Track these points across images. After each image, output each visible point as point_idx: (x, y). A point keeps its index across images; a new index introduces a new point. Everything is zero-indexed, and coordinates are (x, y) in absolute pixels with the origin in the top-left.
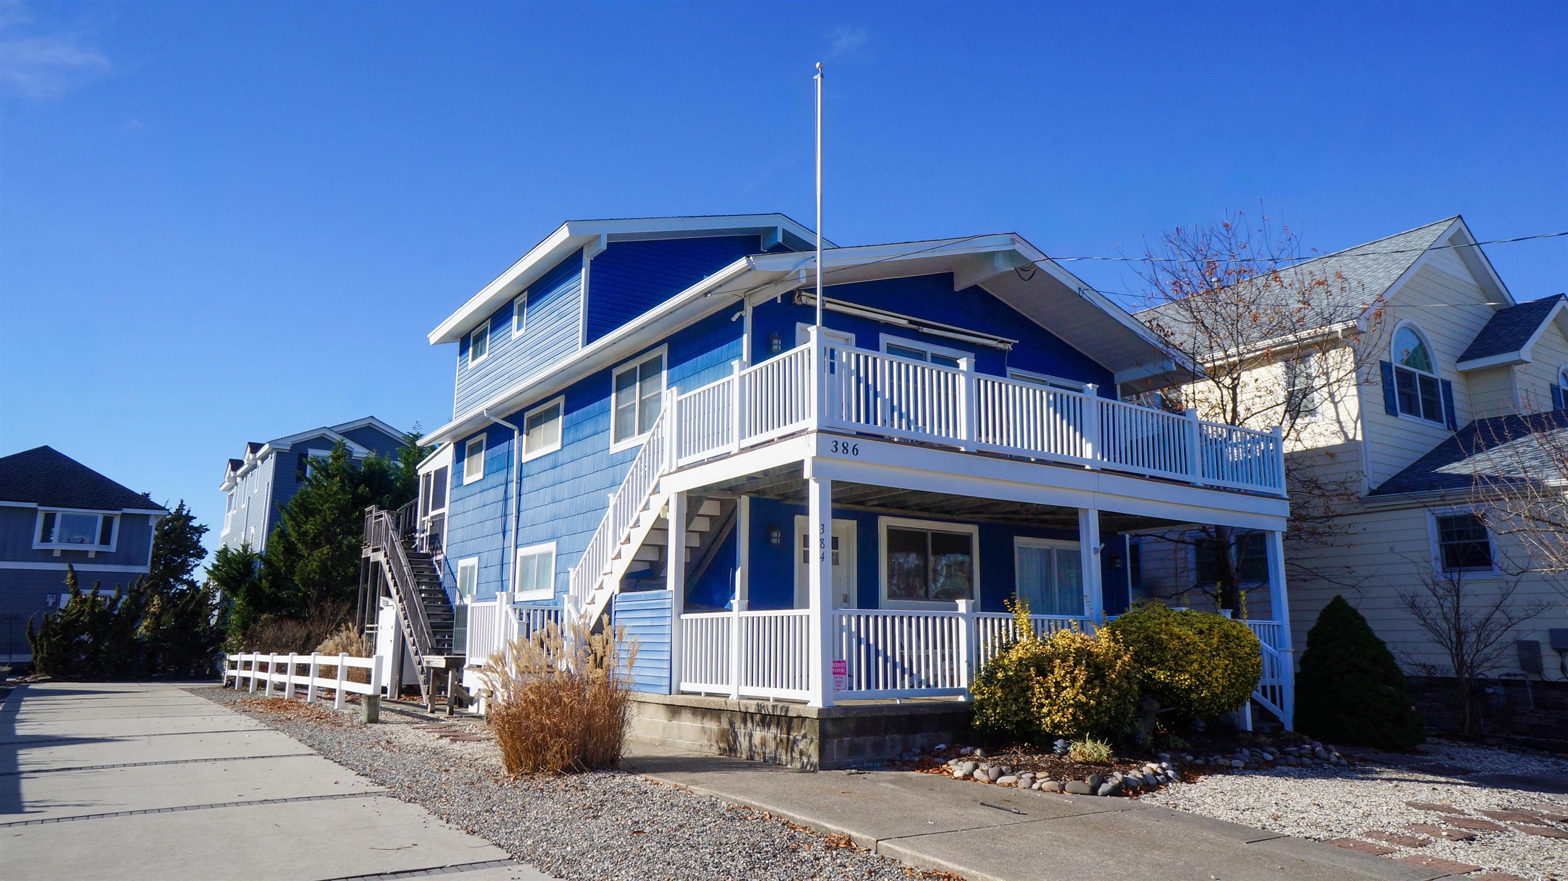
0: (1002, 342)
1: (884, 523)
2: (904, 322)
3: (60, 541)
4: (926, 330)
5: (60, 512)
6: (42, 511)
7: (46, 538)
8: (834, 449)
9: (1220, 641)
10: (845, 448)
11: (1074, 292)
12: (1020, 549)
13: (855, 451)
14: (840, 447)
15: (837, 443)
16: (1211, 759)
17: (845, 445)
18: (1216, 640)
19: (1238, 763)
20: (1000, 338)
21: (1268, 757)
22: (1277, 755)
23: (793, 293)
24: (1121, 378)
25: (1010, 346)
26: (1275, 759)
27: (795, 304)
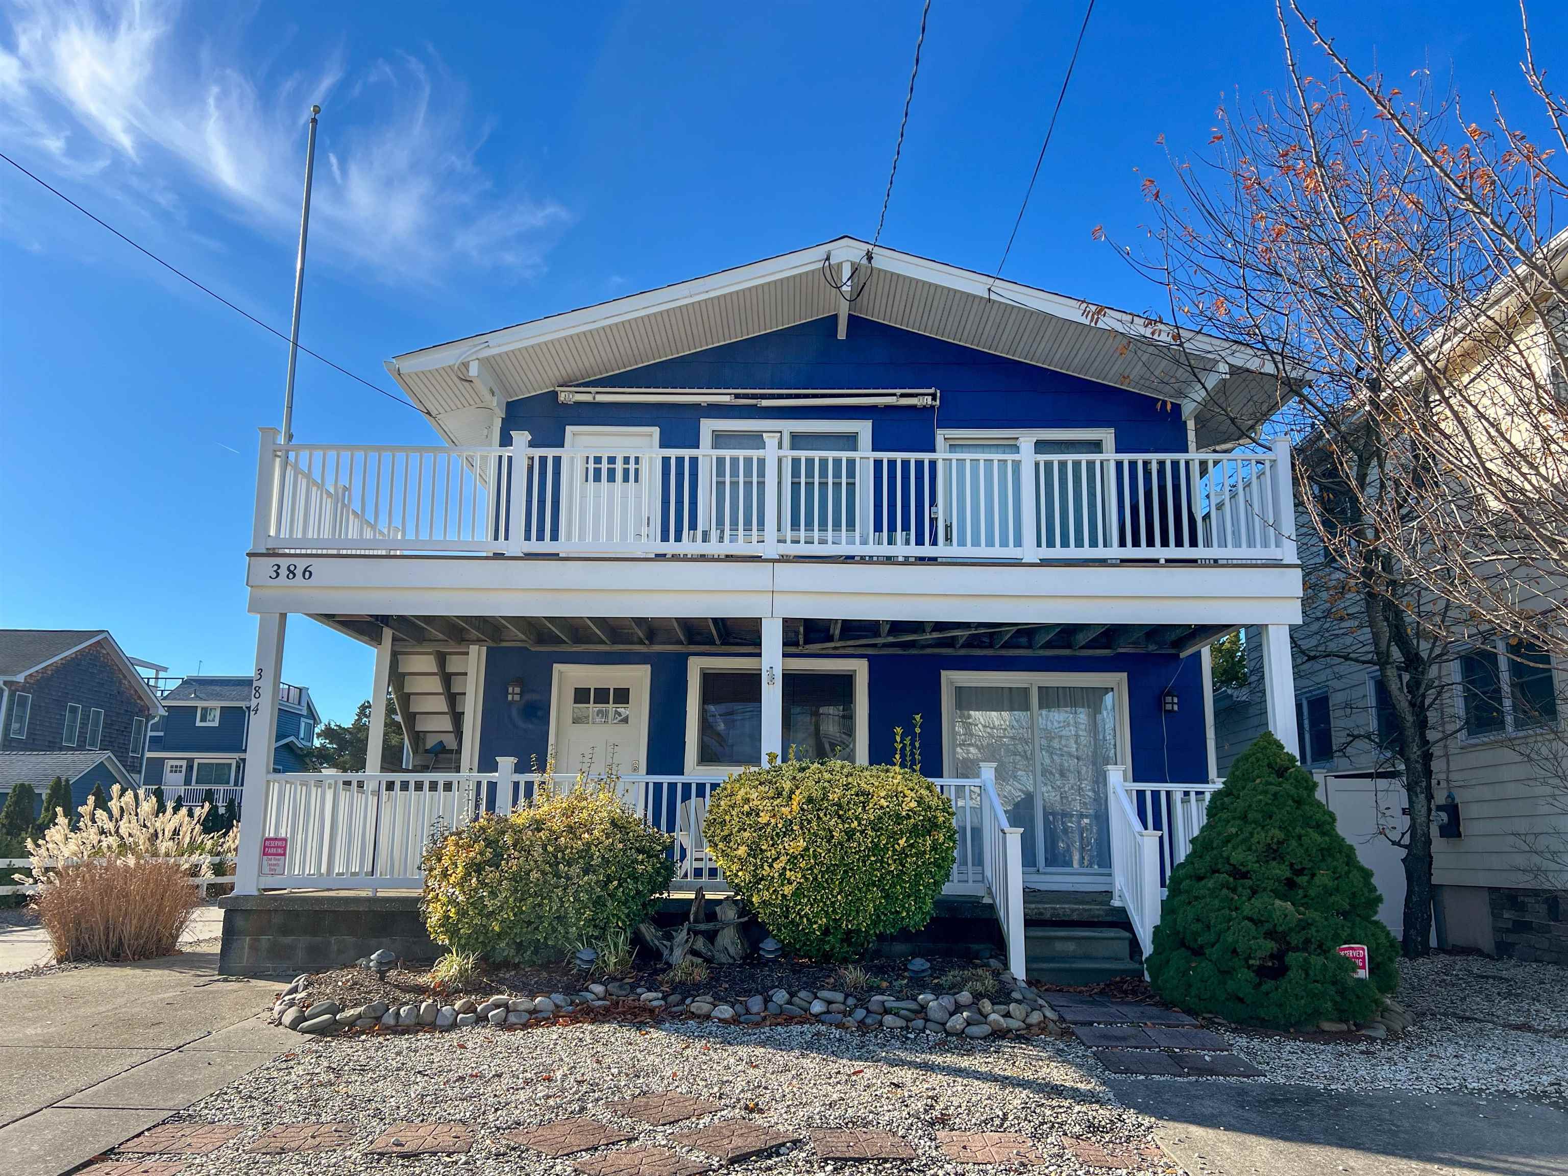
0: (902, 395)
1: (696, 667)
2: (726, 399)
4: (765, 403)
8: (274, 575)
9: (802, 809)
10: (292, 572)
11: (982, 298)
12: (959, 690)
13: (307, 574)
14: (283, 572)
15: (279, 567)
16: (688, 1001)
17: (292, 568)
18: (795, 807)
19: (725, 1011)
20: (899, 391)
21: (817, 1007)
22: (834, 1007)
23: (555, 394)
24: (1188, 409)
25: (930, 398)
26: (828, 1012)
27: (564, 405)
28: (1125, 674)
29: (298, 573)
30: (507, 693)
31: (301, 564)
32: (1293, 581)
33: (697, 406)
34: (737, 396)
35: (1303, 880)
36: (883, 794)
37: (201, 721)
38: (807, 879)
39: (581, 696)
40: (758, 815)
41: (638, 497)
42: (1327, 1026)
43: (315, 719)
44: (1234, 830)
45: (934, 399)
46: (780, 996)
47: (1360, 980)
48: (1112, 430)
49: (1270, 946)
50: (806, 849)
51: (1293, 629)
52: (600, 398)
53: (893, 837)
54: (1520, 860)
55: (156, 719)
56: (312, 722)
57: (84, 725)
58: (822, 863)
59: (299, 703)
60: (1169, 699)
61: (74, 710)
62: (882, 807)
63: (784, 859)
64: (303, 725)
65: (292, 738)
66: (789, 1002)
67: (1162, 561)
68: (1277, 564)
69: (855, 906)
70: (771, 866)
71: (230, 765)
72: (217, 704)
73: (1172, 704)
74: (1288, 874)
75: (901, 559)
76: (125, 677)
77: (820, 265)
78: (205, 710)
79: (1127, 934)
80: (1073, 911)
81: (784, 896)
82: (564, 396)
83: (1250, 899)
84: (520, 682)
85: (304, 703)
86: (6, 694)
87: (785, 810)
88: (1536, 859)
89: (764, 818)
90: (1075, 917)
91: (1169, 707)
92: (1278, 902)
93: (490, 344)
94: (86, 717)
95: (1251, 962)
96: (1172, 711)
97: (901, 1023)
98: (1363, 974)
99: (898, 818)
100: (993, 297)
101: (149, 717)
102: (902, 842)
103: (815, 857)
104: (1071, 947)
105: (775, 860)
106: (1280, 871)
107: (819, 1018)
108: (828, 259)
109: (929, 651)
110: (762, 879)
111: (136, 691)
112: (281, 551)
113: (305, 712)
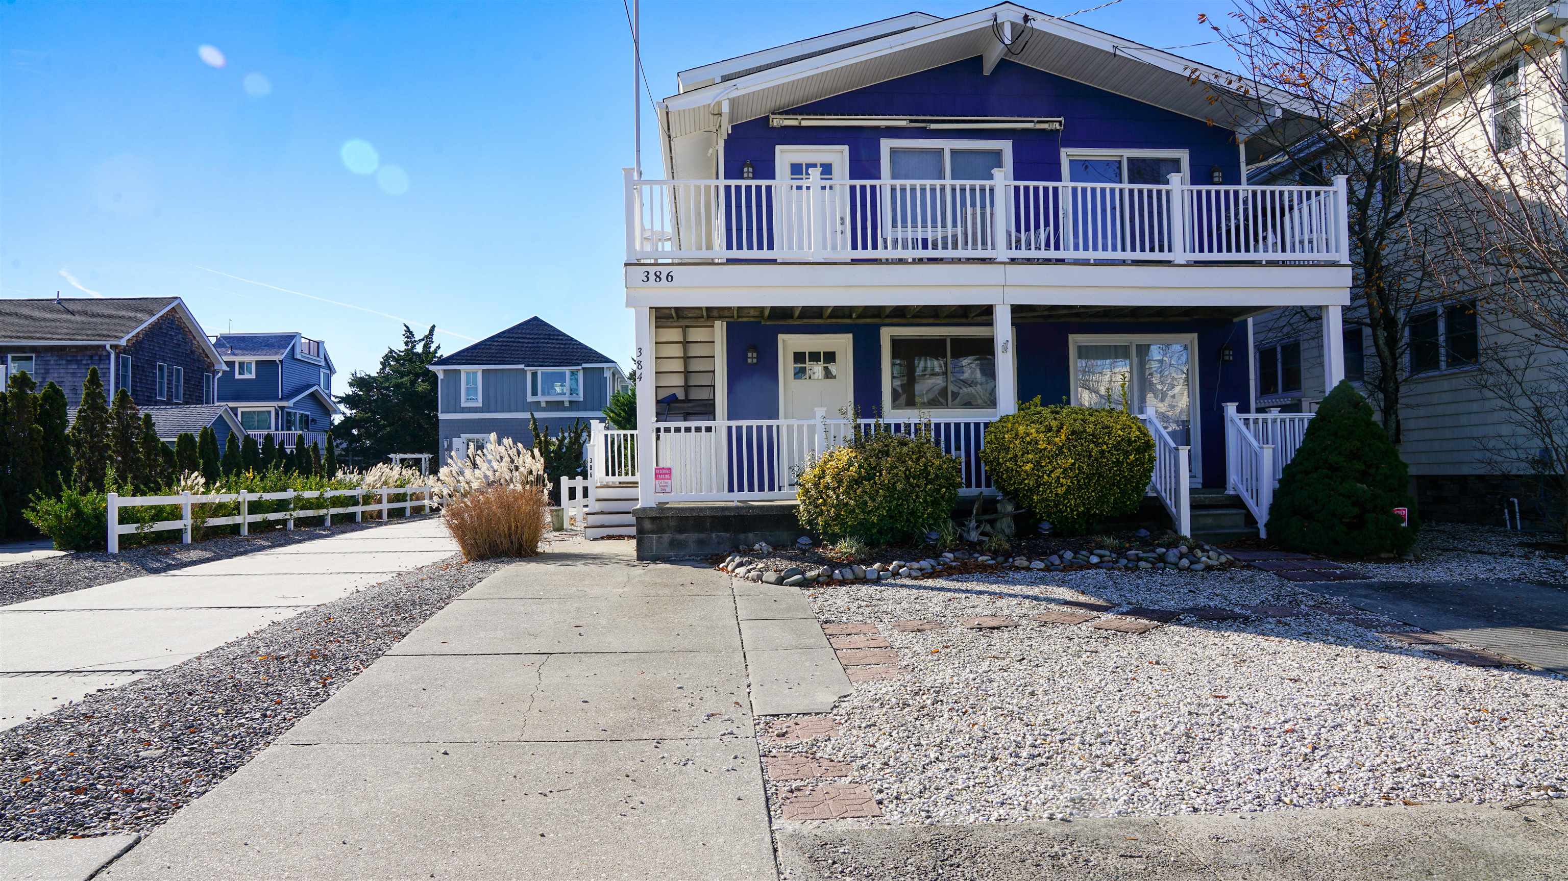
0: (1041, 122)
1: (887, 334)
2: (903, 123)
3: (543, 394)
4: (933, 126)
5: (540, 370)
6: (529, 370)
7: (535, 393)
8: (645, 279)
9: (1068, 439)
10: (658, 277)
11: (1107, 52)
12: (1080, 347)
13: (670, 278)
14: (652, 277)
15: (648, 273)
16: (1011, 560)
17: (658, 274)
18: (1063, 437)
19: (1038, 564)
20: (1036, 119)
21: (1095, 560)
22: (1106, 559)
23: (767, 118)
24: (1242, 135)
25: (1057, 124)
26: (1102, 562)
27: (773, 128)
28: (1196, 335)
29: (663, 277)
30: (747, 358)
31: (665, 270)
32: (1345, 277)
33: (877, 128)
34: (911, 121)
35: (1373, 471)
36: (1119, 427)
37: (240, 374)
38: (1073, 483)
39: (799, 357)
40: (1036, 443)
41: (833, 202)
42: (1383, 555)
43: (330, 370)
44: (1329, 442)
45: (1060, 125)
46: (1069, 555)
47: (1404, 528)
48: (1187, 151)
49: (1356, 511)
50: (1073, 464)
51: (1345, 309)
52: (804, 123)
53: (1127, 454)
54: (1478, 455)
55: (220, 375)
56: (328, 372)
57: (170, 382)
58: (1084, 473)
59: (318, 356)
60: (1227, 352)
61: (161, 368)
62: (1119, 436)
63: (1060, 470)
64: (322, 374)
65: (316, 388)
66: (1074, 558)
67: (1264, 263)
68: (1334, 264)
69: (1101, 500)
70: (1049, 476)
71: (269, 412)
72: (251, 359)
73: (1229, 356)
74: (1363, 467)
75: (1092, 261)
76: (194, 338)
77: (991, 23)
78: (241, 364)
79: (1244, 511)
80: (1206, 498)
81: (1057, 494)
82: (777, 122)
83: (1341, 483)
84: (754, 348)
85: (322, 356)
86: (113, 356)
87: (1057, 440)
88: (1488, 454)
89: (1042, 446)
90: (1207, 503)
91: (1227, 358)
92: (1359, 485)
93: (738, 86)
94: (170, 374)
95: (1344, 520)
96: (1229, 360)
97: (1150, 565)
98: (1404, 525)
99: (1130, 442)
100: (1118, 52)
101: (215, 372)
102: (1132, 457)
103: (1079, 469)
104: (1210, 521)
105: (1052, 472)
106: (1359, 466)
107: (1097, 566)
108: (995, 20)
109: (1062, 320)
110: (1041, 484)
111: (203, 350)
112: (642, 261)
113: (323, 364)
